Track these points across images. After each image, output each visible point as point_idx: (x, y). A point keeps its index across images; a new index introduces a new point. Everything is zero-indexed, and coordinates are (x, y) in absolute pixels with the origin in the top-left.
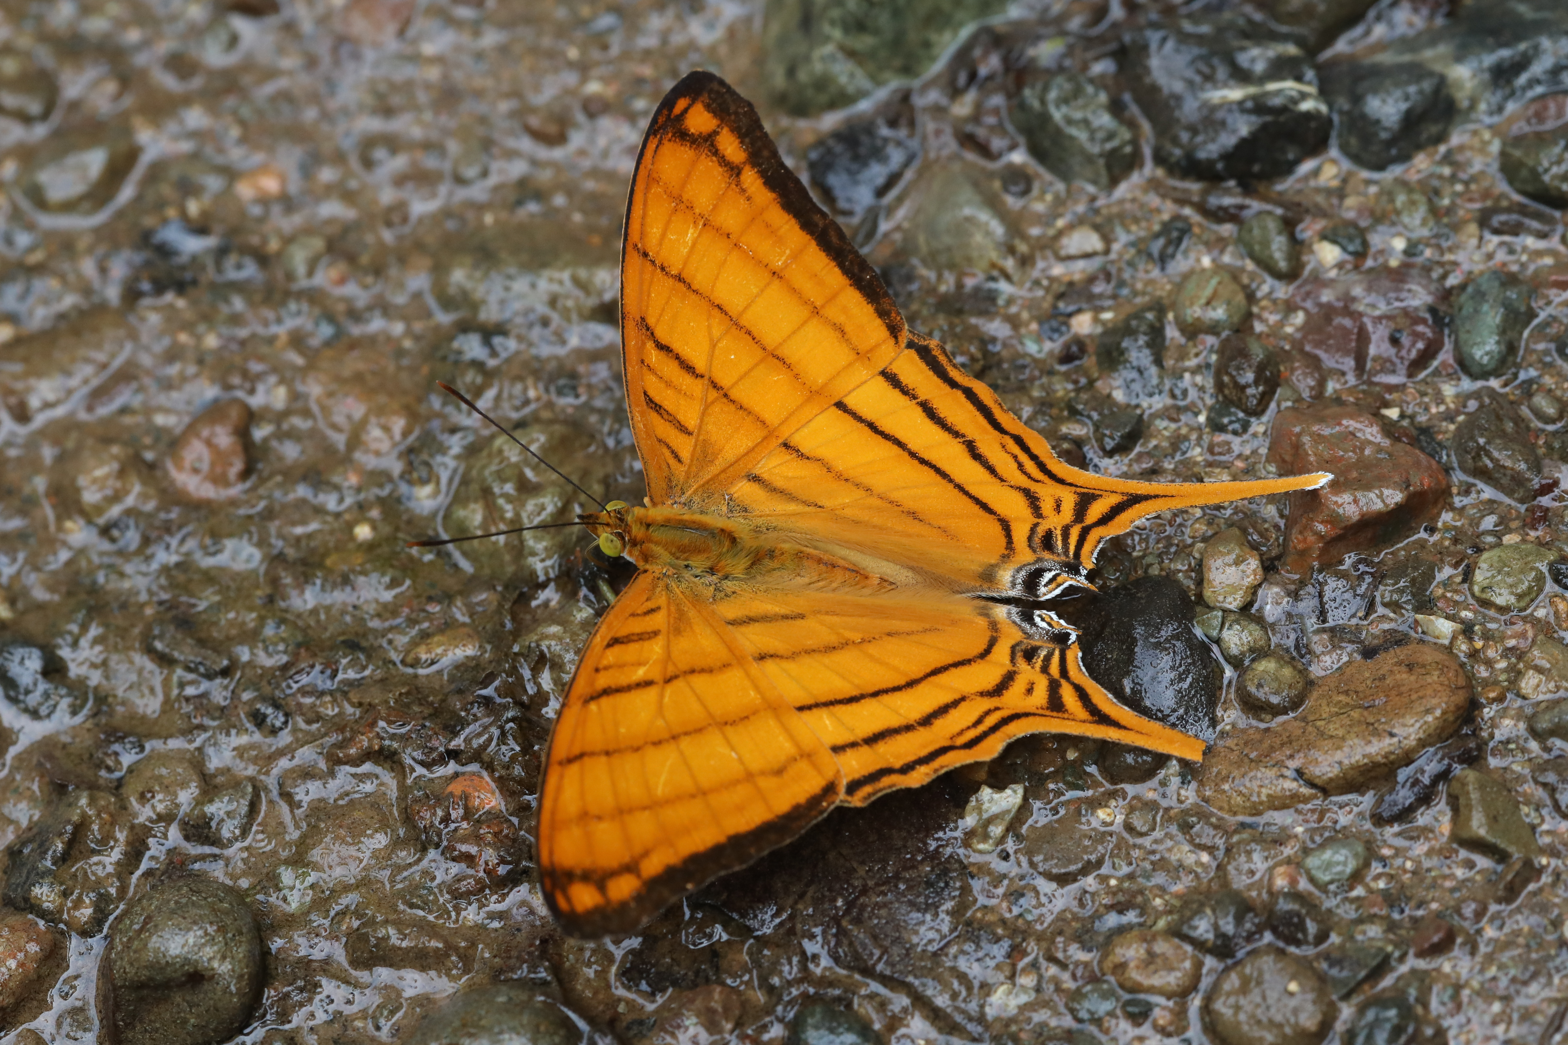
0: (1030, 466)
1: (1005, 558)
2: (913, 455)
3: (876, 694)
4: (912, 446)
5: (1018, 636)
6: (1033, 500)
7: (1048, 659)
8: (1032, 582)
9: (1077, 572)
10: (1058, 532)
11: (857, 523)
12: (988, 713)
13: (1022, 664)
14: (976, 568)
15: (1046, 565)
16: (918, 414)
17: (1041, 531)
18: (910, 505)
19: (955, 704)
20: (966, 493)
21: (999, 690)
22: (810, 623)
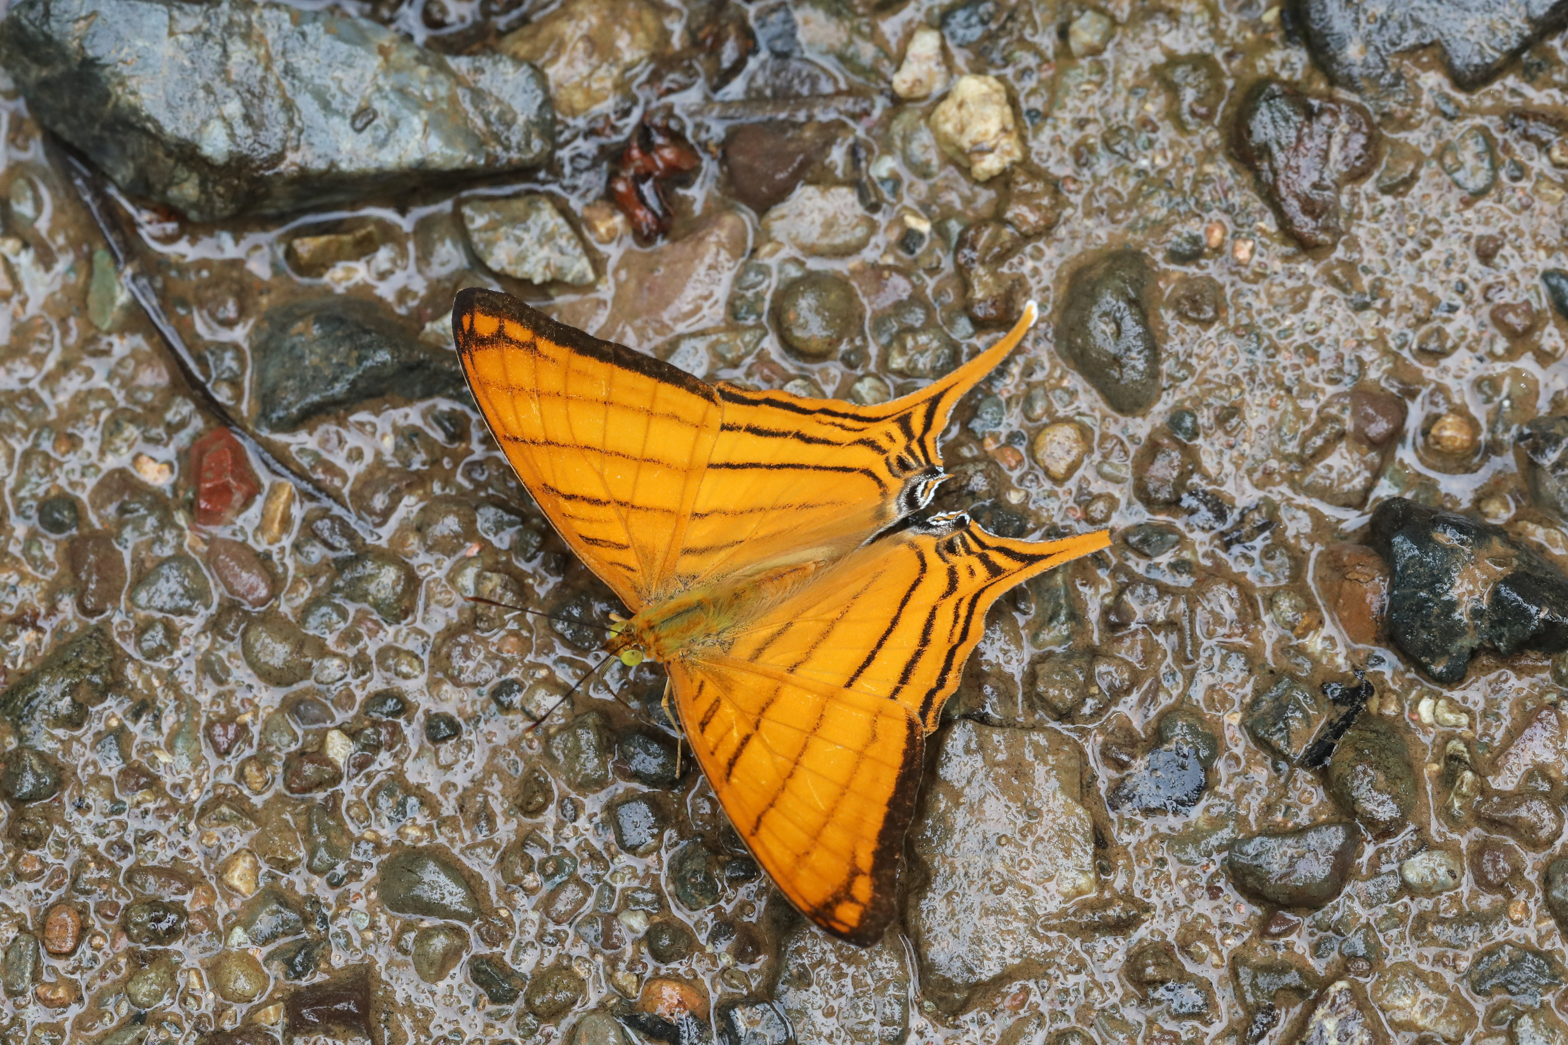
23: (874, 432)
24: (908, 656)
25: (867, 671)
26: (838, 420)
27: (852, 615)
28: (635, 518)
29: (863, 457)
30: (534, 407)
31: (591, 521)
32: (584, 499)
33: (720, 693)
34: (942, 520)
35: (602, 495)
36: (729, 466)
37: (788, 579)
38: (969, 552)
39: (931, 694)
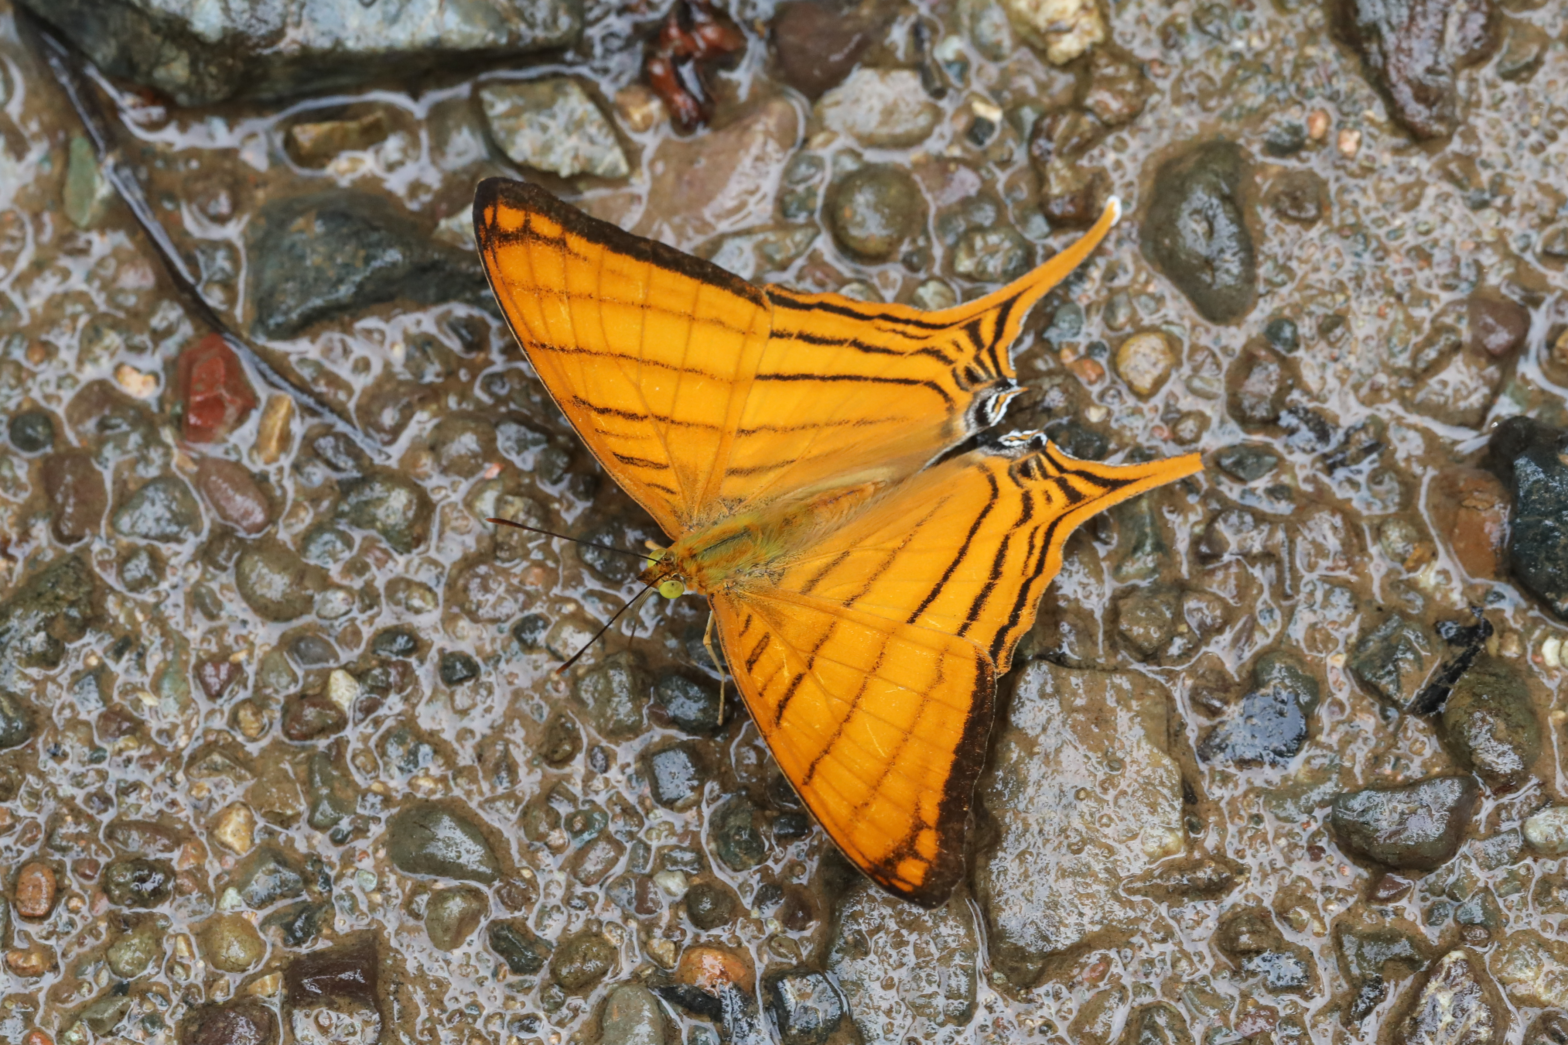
0: (911, 329)
1: (951, 410)
2: (823, 378)
3: (946, 577)
4: (817, 372)
5: (1005, 464)
6: (936, 354)
7: (1040, 466)
8: (981, 417)
9: (1010, 386)
10: (974, 366)
11: (827, 455)
12: (1032, 536)
13: (1027, 483)
14: (935, 432)
15: (984, 394)
16: (802, 345)
17: (961, 373)
18: (855, 416)
19: (1004, 545)
20: (886, 381)
21: (1027, 513)
22: (855, 555)
23: (940, 340)
24: (977, 590)
25: (932, 606)
26: (900, 327)
27: (916, 544)
28: (675, 434)
29: (928, 368)
30: (564, 310)
31: (626, 437)
32: (618, 413)
33: (770, 629)
34: (1015, 439)
35: (640, 410)
36: (779, 377)
37: (845, 503)
38: (1045, 476)
39: (1002, 632)
